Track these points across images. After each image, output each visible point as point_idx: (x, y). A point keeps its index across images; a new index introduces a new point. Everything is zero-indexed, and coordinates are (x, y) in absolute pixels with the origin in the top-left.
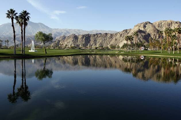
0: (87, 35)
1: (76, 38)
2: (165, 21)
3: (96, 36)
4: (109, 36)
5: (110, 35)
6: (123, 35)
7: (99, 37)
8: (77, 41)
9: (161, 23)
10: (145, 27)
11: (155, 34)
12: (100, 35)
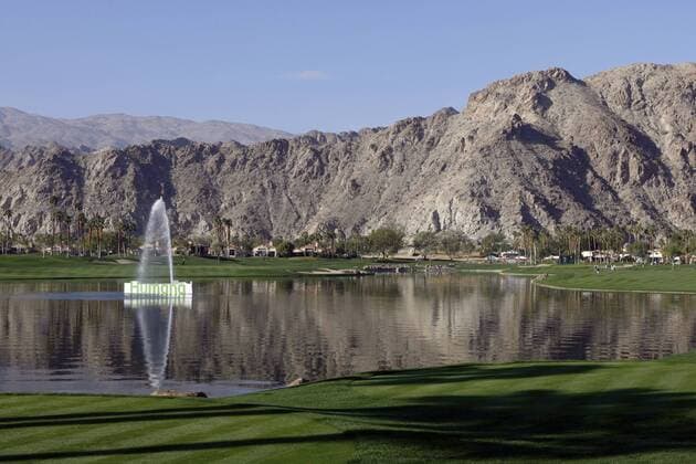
0: (144, 150)
1: (66, 167)
2: (664, 68)
3: (211, 160)
4: (301, 163)
5: (308, 154)
6: (397, 157)
7: (233, 165)
8: (80, 194)
9: (640, 83)
10: (542, 102)
11: (615, 154)
12: (235, 154)
